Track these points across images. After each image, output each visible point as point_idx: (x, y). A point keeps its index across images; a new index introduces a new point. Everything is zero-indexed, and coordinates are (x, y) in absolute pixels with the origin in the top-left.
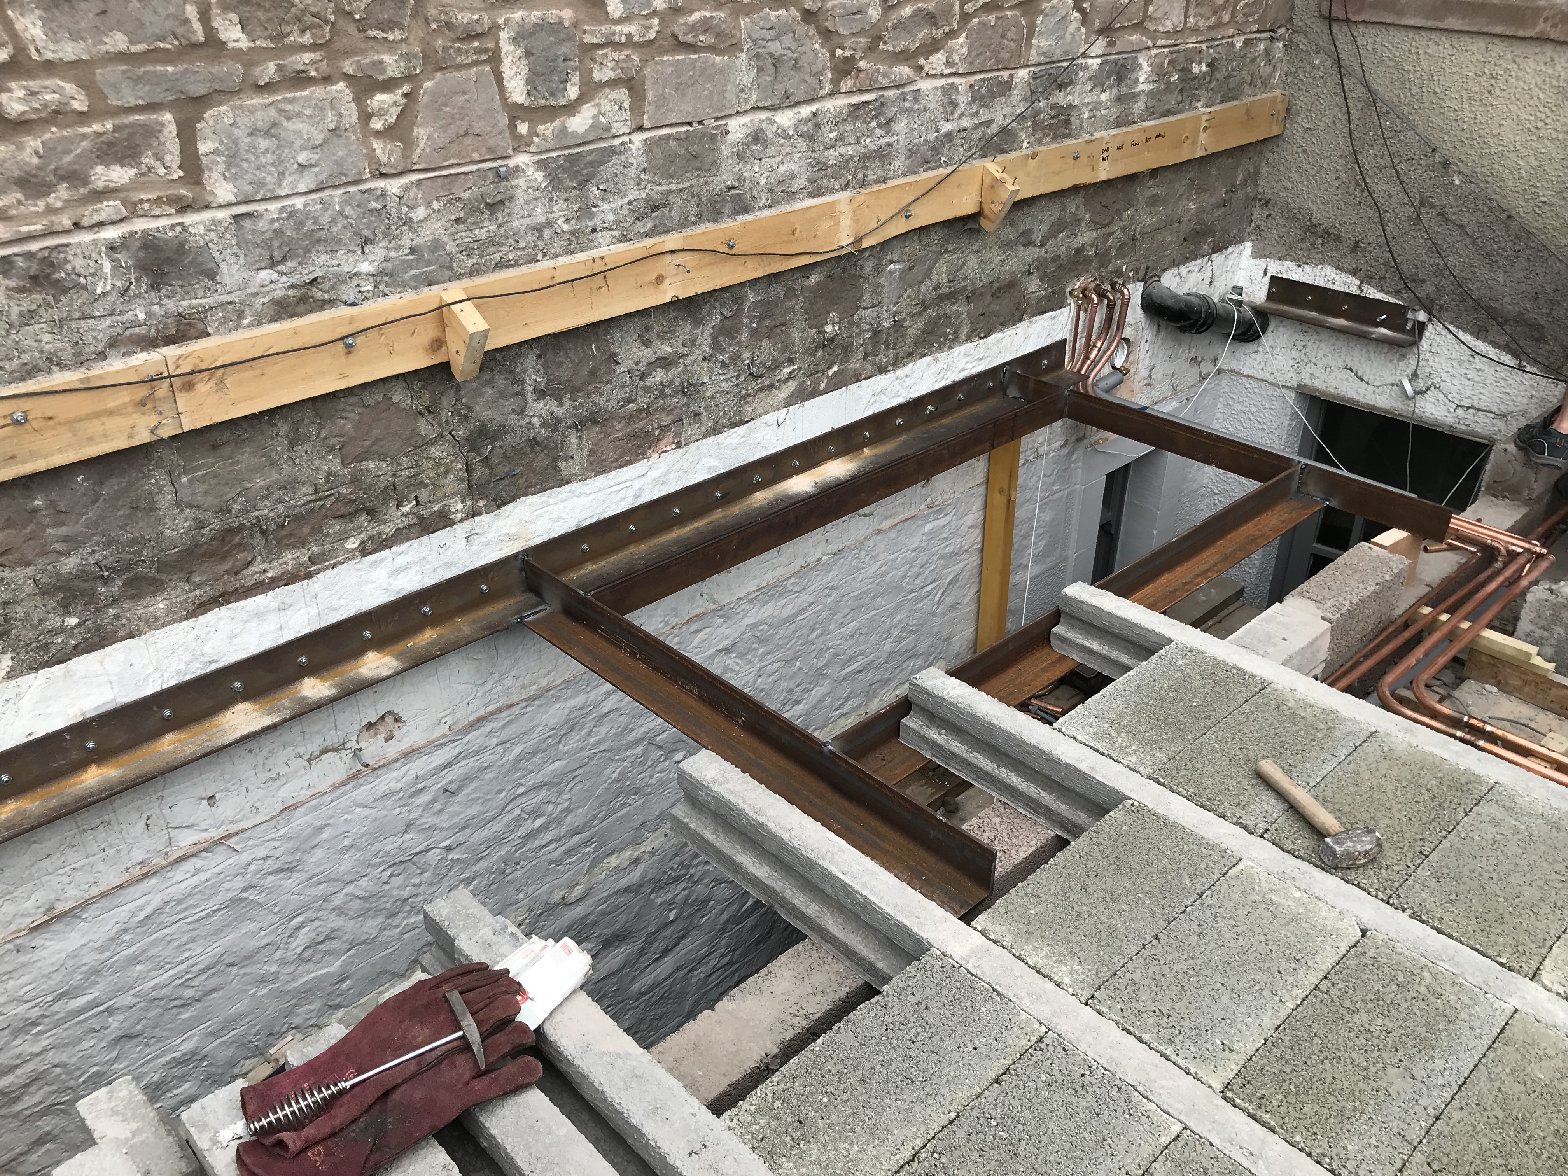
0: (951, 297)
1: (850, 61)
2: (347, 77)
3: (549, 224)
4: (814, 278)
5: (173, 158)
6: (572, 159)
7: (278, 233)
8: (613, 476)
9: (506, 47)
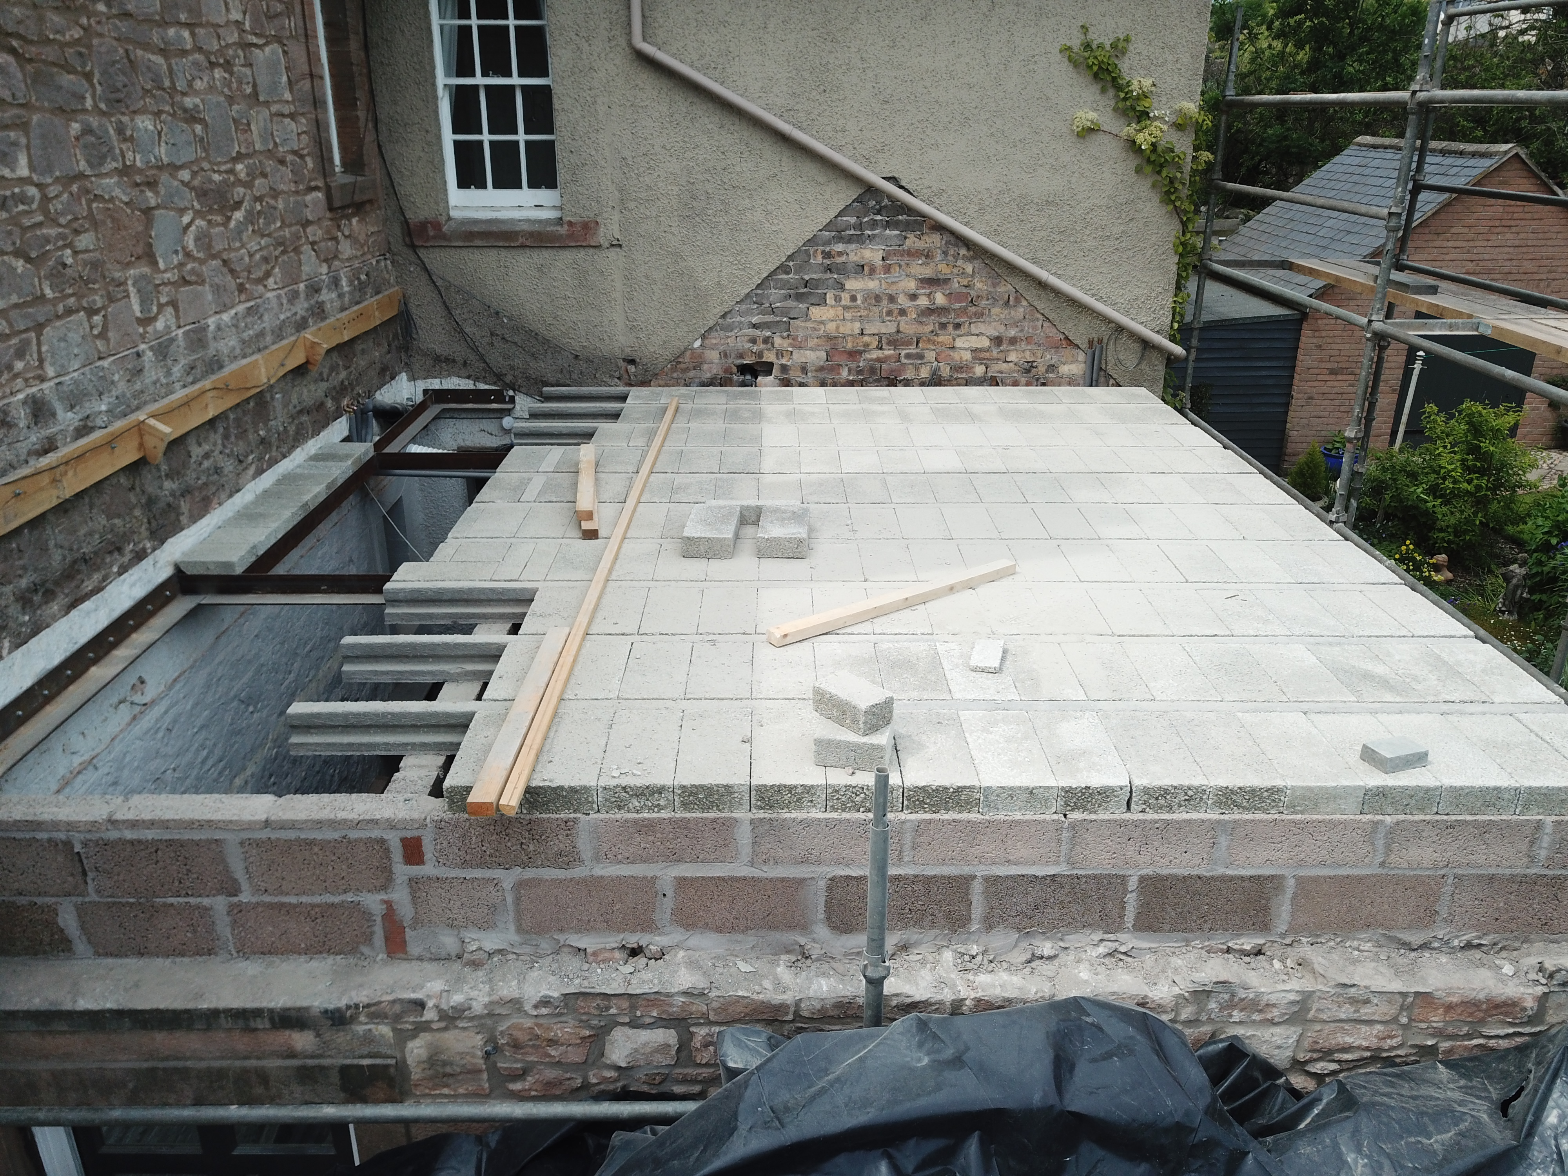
0: (301, 412)
1: (242, 284)
2: (84, 309)
3: (158, 380)
4: (252, 404)
5: (35, 356)
6: (160, 344)
7: (71, 391)
8: (198, 523)
9: (131, 288)
